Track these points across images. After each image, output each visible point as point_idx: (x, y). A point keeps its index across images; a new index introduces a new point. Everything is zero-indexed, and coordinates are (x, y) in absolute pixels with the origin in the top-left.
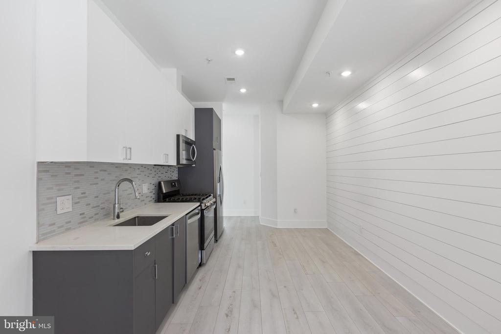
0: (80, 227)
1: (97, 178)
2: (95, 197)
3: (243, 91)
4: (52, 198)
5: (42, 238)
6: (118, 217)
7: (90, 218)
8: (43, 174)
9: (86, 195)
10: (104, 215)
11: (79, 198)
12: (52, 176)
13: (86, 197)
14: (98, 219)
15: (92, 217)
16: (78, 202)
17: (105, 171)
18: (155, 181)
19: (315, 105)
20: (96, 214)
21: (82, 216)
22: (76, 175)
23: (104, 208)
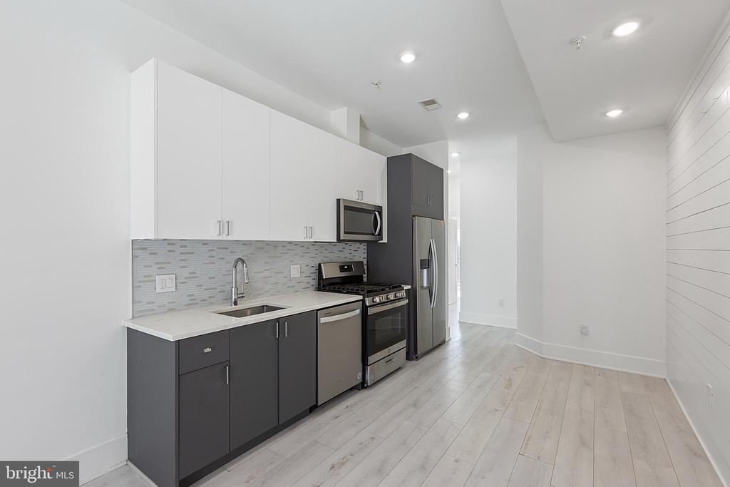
0: (187, 309)
1: (213, 257)
2: (210, 278)
3: (463, 116)
4: (150, 276)
5: (139, 315)
6: (235, 303)
7: (201, 301)
8: (139, 251)
9: (196, 275)
10: (223, 300)
11: (186, 278)
12: (150, 254)
13: (197, 277)
14: (213, 303)
15: (204, 300)
16: (186, 282)
17: (227, 248)
18: (315, 263)
19: (614, 114)
20: (210, 297)
21: (190, 298)
22: (181, 253)
23: (224, 292)
